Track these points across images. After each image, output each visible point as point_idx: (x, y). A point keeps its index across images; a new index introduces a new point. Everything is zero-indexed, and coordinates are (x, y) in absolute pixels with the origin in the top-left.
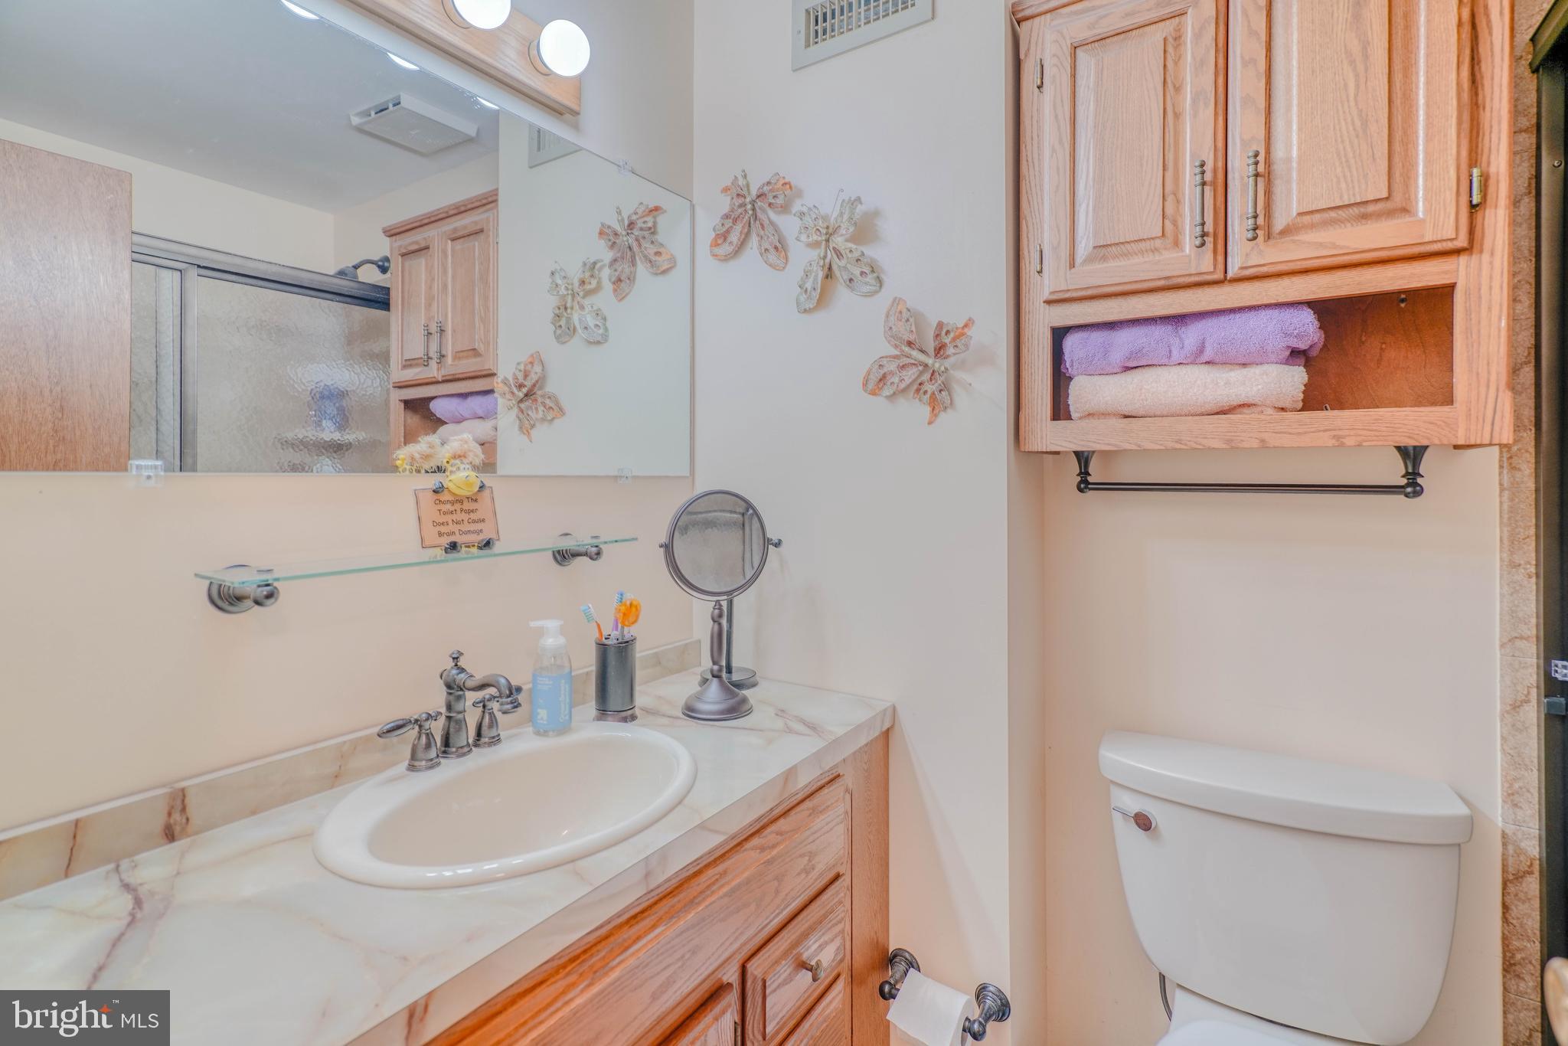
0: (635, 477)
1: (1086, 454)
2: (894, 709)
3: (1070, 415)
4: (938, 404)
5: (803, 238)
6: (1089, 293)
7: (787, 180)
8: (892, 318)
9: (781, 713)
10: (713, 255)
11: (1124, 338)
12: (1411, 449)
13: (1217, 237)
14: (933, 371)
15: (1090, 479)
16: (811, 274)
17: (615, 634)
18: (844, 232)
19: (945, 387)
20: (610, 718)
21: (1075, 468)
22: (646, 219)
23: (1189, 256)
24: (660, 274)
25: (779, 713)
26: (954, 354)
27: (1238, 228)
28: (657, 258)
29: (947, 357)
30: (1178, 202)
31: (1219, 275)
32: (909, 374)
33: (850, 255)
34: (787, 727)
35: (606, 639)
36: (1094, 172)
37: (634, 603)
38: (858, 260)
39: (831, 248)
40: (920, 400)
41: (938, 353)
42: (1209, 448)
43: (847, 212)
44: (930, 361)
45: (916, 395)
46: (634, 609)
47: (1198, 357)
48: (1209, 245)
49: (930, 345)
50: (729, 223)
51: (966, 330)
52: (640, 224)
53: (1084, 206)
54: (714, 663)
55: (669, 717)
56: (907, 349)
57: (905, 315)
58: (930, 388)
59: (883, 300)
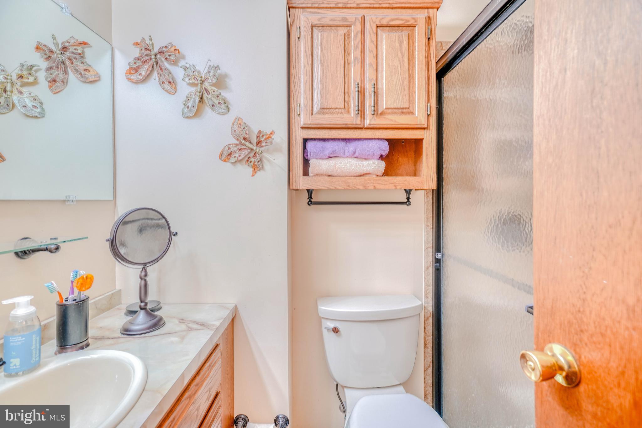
0: (78, 201)
1: (311, 190)
2: (236, 306)
3: (309, 175)
4: (257, 167)
5: (187, 80)
6: (318, 126)
7: (177, 48)
8: (235, 126)
9: (182, 321)
10: (129, 79)
11: (330, 146)
12: (408, 190)
13: (361, 112)
14: (255, 153)
15: (312, 200)
16: (191, 99)
17: (71, 297)
18: (210, 81)
19: (260, 160)
20: (69, 350)
21: (307, 195)
22: (76, 47)
23: (353, 117)
24: (88, 82)
25: (181, 321)
26: (266, 146)
27: (368, 111)
28: (86, 73)
29: (262, 147)
30: (349, 96)
31: (362, 126)
32: (244, 153)
33: (213, 93)
34: (189, 328)
35: (66, 301)
36: (320, 78)
37: (89, 276)
38: (217, 96)
39: (204, 88)
40: (248, 165)
41: (258, 144)
42: (358, 189)
43: (212, 71)
44: (255, 148)
45: (246, 163)
46: (89, 280)
47: (354, 155)
48: (360, 114)
49: (254, 141)
50: (139, 63)
51: (271, 136)
52: (72, 49)
53: (316, 91)
54: (142, 302)
55: (112, 338)
56: (243, 141)
57: (243, 126)
58: (252, 159)
59: (230, 118)
